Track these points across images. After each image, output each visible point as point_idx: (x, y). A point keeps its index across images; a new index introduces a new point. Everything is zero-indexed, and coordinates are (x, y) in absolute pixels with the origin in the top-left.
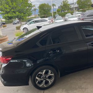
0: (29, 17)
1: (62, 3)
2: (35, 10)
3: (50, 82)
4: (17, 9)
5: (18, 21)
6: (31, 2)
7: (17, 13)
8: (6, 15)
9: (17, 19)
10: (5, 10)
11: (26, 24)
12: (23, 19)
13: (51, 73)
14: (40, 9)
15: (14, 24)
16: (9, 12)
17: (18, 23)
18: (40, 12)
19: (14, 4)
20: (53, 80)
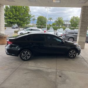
0: (27, 25)
1: (58, 19)
2: (34, 19)
3: (28, 57)
4: (19, 17)
5: (17, 26)
6: (31, 14)
7: (18, 20)
8: (9, 20)
9: (16, 24)
10: (9, 16)
11: (23, 30)
12: (22, 26)
13: (29, 53)
14: (38, 20)
15: (12, 28)
16: (12, 18)
17: (17, 28)
18: (38, 22)
19: (17, 13)
20: (29, 57)
